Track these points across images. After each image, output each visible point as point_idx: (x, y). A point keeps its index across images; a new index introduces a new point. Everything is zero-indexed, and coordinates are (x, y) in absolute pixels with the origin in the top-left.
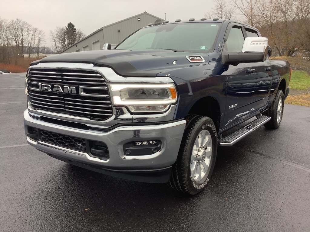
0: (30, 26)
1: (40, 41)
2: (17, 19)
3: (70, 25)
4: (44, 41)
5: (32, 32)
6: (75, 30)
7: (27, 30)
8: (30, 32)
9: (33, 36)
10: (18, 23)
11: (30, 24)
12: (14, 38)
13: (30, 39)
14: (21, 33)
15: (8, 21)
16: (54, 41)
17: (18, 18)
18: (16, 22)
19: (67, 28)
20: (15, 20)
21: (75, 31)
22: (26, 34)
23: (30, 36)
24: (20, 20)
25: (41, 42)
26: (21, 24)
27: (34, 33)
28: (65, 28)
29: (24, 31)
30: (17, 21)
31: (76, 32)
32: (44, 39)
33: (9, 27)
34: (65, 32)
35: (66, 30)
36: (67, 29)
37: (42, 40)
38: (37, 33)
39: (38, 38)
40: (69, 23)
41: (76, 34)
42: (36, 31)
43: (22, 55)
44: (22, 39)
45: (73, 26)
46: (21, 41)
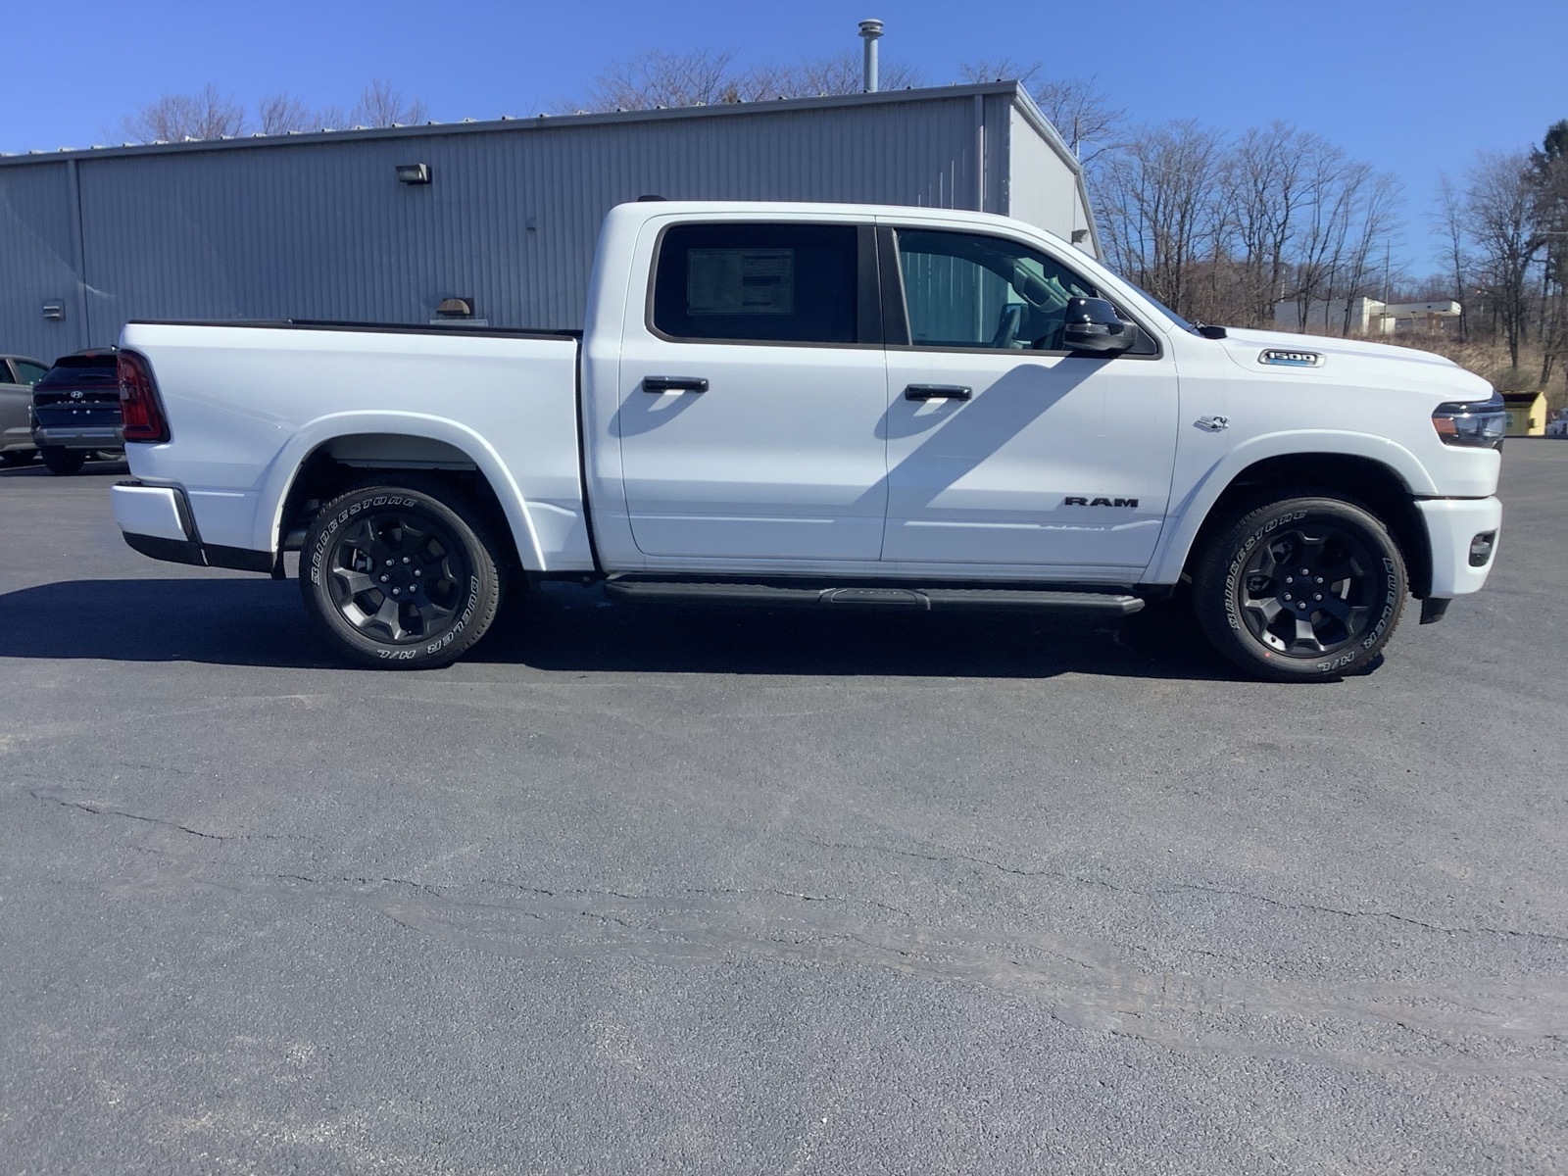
0: (1336, 155)
1: (1373, 232)
2: (1277, 125)
4: (1395, 231)
5: (1337, 188)
7: (1314, 175)
8: (1329, 184)
9: (1341, 209)
10: (1278, 142)
11: (1335, 144)
13: (1325, 225)
14: (1280, 198)
15: (1233, 136)
16: (1447, 228)
18: (1266, 138)
19: (1542, 150)
20: (1264, 129)
22: (1308, 197)
23: (1328, 206)
24: (1289, 126)
25: (1378, 240)
26: (1291, 146)
27: (1349, 191)
28: (1527, 153)
29: (1298, 186)
30: (1273, 132)
32: (1394, 222)
34: (1526, 177)
35: (1530, 164)
37: (1385, 224)
39: (1360, 217)
40: (1554, 121)
42: (1359, 182)
44: (1279, 226)
46: (1275, 236)
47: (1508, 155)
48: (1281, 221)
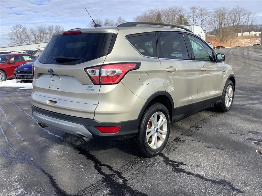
1: (252, 22)
4: (256, 21)
5: (246, 16)
7: (243, 14)
9: (248, 19)
10: (237, 9)
11: (246, 9)
12: (233, 22)
13: (245, 21)
14: (238, 17)
15: (230, 9)
18: (236, 9)
20: (235, 7)
22: (242, 17)
23: (245, 19)
24: (239, 7)
26: (240, 10)
27: (249, 16)
29: (241, 15)
33: (230, 14)
37: (254, 21)
38: (251, 16)
39: (251, 20)
42: (250, 14)
43: (237, 34)
46: (238, 23)
48: (239, 21)
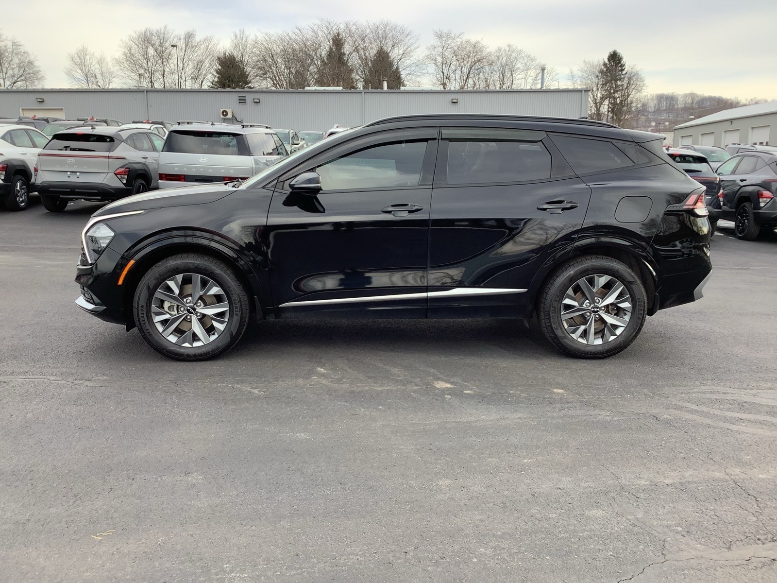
0: (533, 60)
2: (509, 46)
3: (615, 58)
6: (622, 66)
10: (509, 53)
11: (532, 56)
15: (492, 51)
17: (512, 44)
18: (505, 51)
19: (606, 61)
20: (504, 47)
21: (623, 70)
28: (602, 63)
29: (517, 71)
30: (508, 49)
31: (624, 72)
34: (601, 72)
35: (603, 68)
36: (605, 64)
40: (611, 50)
41: (622, 76)
45: (620, 59)
47: (596, 62)
